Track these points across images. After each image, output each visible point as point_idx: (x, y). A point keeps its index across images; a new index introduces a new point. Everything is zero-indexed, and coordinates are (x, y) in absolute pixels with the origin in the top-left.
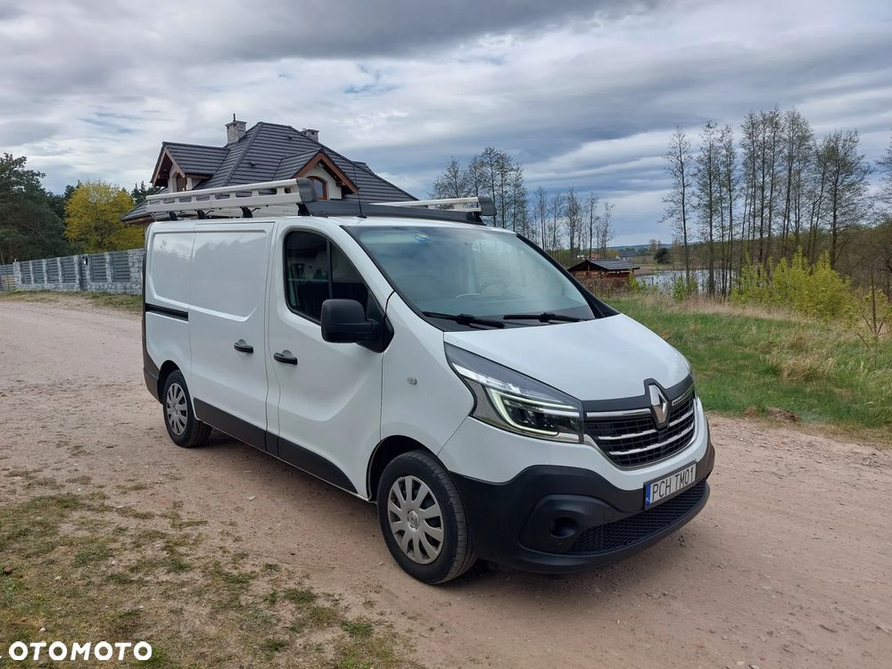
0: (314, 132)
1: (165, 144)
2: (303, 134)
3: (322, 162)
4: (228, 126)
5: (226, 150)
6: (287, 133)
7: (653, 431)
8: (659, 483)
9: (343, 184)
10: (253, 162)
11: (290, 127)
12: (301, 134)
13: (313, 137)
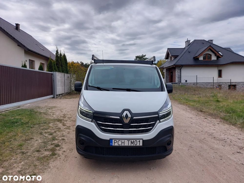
0: (211, 40)
1: (168, 49)
2: (208, 42)
3: (210, 49)
4: (186, 42)
5: (185, 48)
6: (203, 42)
7: (121, 124)
8: (117, 140)
9: (217, 55)
10: (189, 51)
11: (204, 40)
12: (207, 41)
13: (211, 42)
